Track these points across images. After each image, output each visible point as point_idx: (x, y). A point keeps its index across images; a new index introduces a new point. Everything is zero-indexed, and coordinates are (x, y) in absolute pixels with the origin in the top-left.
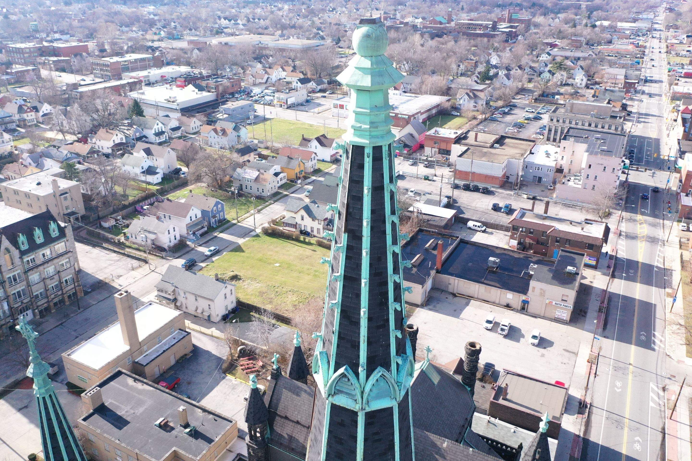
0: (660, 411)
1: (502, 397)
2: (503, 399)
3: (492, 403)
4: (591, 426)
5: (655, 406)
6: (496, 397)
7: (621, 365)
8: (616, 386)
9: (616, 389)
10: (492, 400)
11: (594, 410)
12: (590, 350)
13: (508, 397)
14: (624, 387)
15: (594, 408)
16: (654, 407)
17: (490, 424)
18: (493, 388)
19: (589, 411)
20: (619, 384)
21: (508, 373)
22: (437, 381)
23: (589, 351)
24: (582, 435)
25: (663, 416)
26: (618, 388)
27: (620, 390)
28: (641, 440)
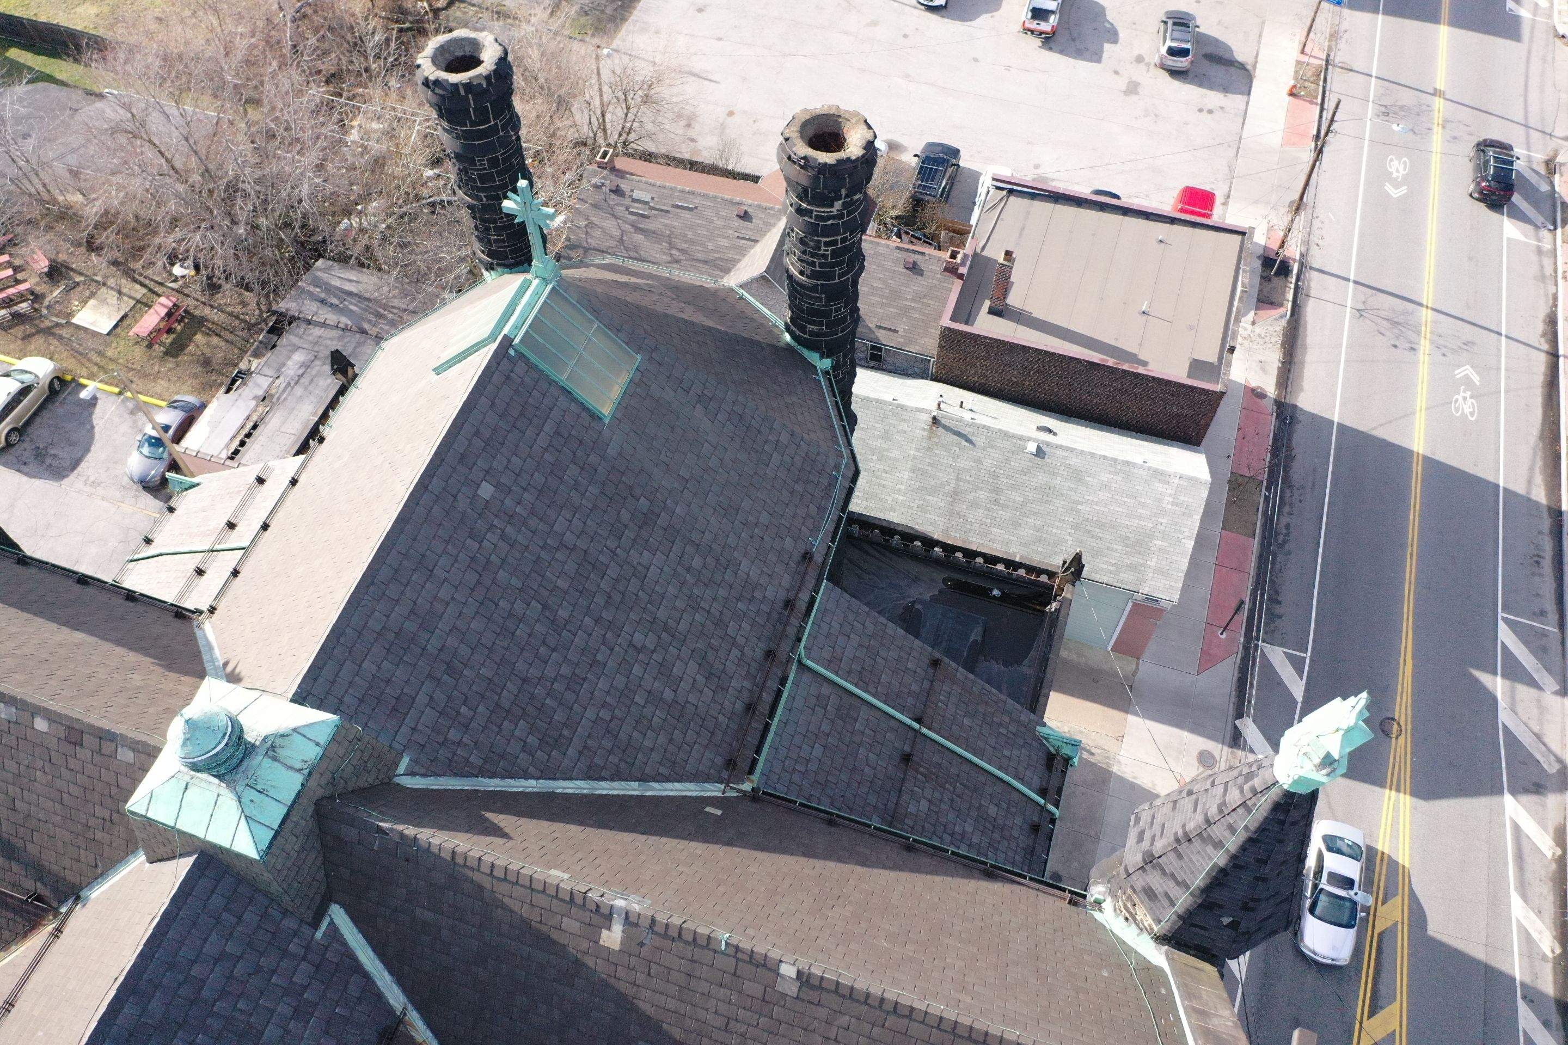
0: (1540, 251)
1: (987, 304)
2: (992, 311)
3: (948, 336)
4: (1305, 347)
5: (1522, 238)
6: (964, 311)
7: (1406, 97)
8: (1388, 176)
9: (1389, 188)
10: (946, 322)
11: (1315, 282)
12: (1297, 47)
13: (1014, 299)
14: (1417, 177)
15: (1315, 275)
16: (1519, 242)
17: (941, 430)
18: (951, 270)
19: (1297, 288)
20: (1397, 167)
21: (1011, 192)
22: (616, 391)
23: (1295, 54)
24: (1270, 388)
25: (1549, 270)
26: (1397, 186)
27: (1403, 190)
28: (1476, 379)
